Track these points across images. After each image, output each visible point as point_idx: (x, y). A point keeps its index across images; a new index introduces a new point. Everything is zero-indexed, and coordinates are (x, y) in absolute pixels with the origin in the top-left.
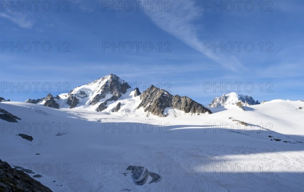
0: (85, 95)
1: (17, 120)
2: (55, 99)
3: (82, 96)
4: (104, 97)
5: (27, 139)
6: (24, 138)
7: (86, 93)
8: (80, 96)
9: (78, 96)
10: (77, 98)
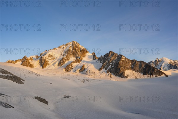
0: (53, 58)
1: (22, 81)
2: (29, 60)
3: (51, 59)
4: (68, 60)
5: (44, 102)
6: (41, 101)
7: (54, 56)
8: (49, 58)
9: (47, 59)
10: (47, 60)
